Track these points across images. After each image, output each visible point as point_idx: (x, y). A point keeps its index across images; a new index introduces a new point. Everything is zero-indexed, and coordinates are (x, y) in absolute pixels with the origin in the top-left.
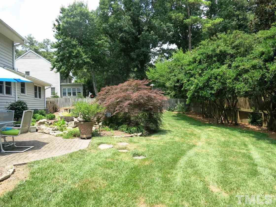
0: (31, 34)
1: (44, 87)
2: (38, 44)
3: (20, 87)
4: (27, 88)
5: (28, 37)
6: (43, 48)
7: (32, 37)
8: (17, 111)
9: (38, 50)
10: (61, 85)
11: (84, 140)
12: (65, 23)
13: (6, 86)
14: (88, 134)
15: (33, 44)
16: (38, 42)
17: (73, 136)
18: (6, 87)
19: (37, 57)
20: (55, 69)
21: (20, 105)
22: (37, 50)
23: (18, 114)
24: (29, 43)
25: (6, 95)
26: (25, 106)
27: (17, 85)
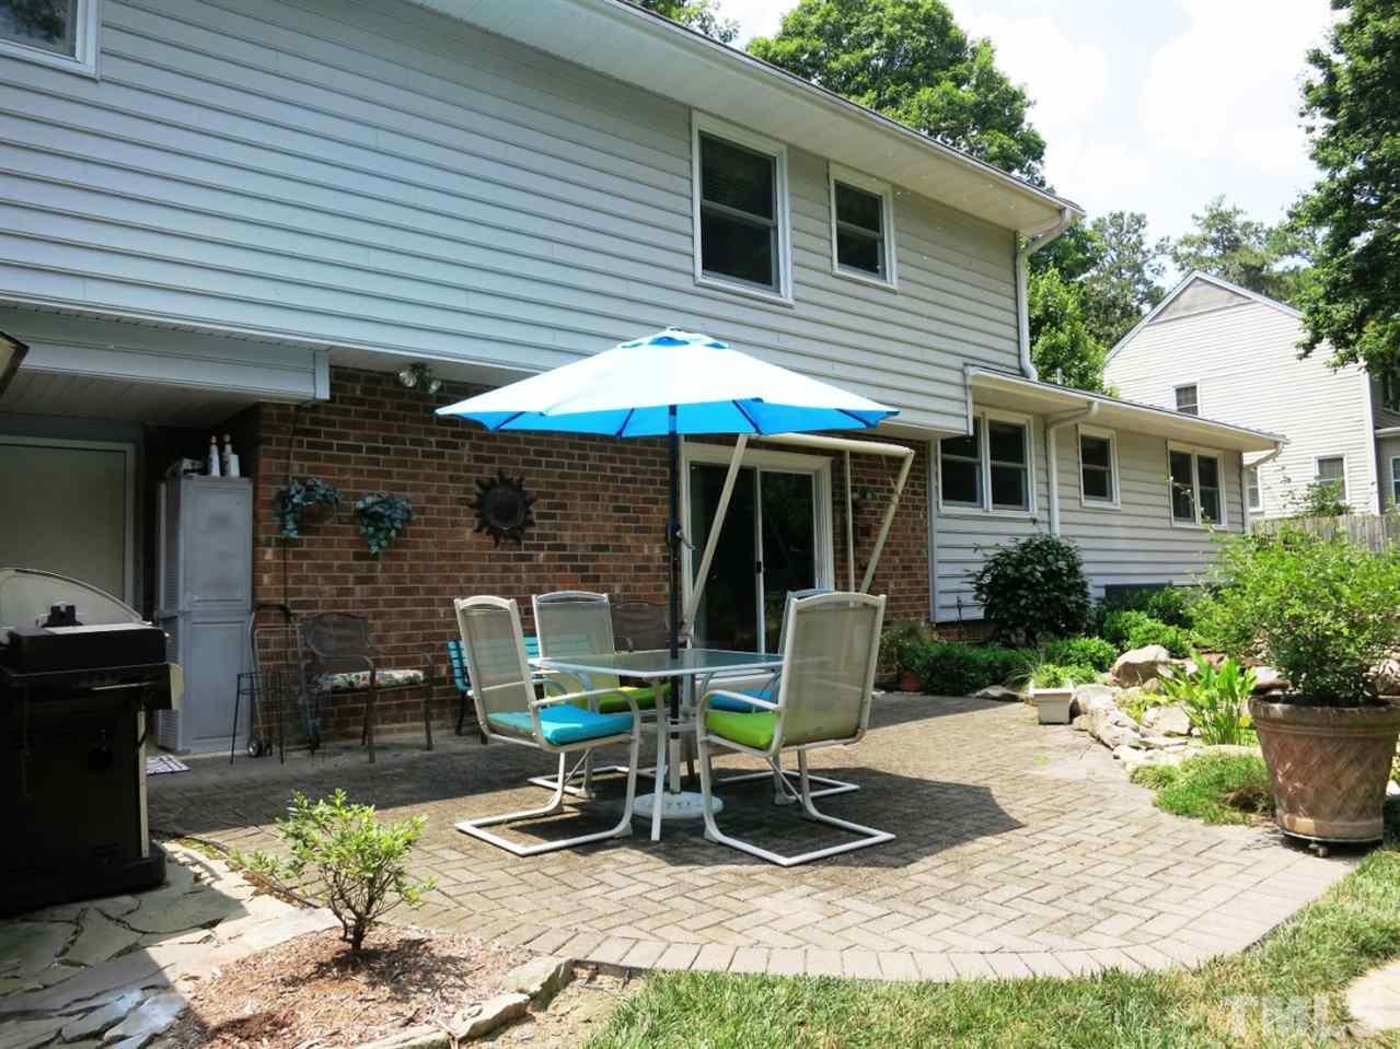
0: (1222, 198)
1: (1238, 455)
2: (1263, 235)
3: (1077, 467)
4: (1121, 467)
5: (1206, 215)
6: (1294, 251)
7: (1230, 209)
8: (1022, 592)
9: (1260, 269)
10: (1379, 442)
11: (1300, 855)
12: (1368, 55)
13: (995, 462)
14: (1338, 813)
15: (1235, 245)
16: (1266, 227)
17: (1233, 804)
18: (994, 469)
19: (1229, 300)
20: (1325, 349)
21: (1039, 563)
22: (1254, 267)
23: (1025, 607)
24: (1215, 242)
25: (993, 513)
26: (1062, 564)
27: (1059, 459)
